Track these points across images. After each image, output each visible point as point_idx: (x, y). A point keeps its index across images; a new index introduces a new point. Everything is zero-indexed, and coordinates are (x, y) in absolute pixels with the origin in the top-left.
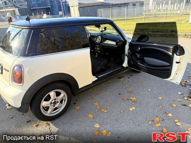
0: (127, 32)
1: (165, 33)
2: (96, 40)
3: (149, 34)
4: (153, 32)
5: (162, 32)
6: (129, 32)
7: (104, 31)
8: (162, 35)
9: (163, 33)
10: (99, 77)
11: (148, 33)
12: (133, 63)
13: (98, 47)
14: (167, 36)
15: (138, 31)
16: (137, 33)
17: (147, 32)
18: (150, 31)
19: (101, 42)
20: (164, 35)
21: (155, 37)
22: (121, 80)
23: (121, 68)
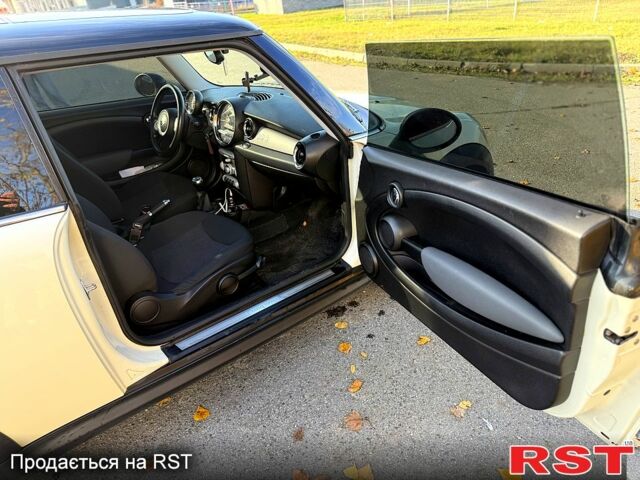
0: (440, 63)
1: (589, 67)
2: (219, 127)
3: (525, 72)
4: (544, 62)
5: (580, 62)
6: (447, 63)
7: (257, 78)
8: (578, 75)
9: (581, 68)
10: (183, 345)
11: (522, 67)
12: (377, 258)
13: (231, 163)
14: (597, 81)
15: (479, 60)
16: (477, 68)
17: (517, 61)
18: (529, 57)
19: (238, 138)
20: (586, 74)
21: (546, 83)
22: (341, 324)
23: (330, 273)
